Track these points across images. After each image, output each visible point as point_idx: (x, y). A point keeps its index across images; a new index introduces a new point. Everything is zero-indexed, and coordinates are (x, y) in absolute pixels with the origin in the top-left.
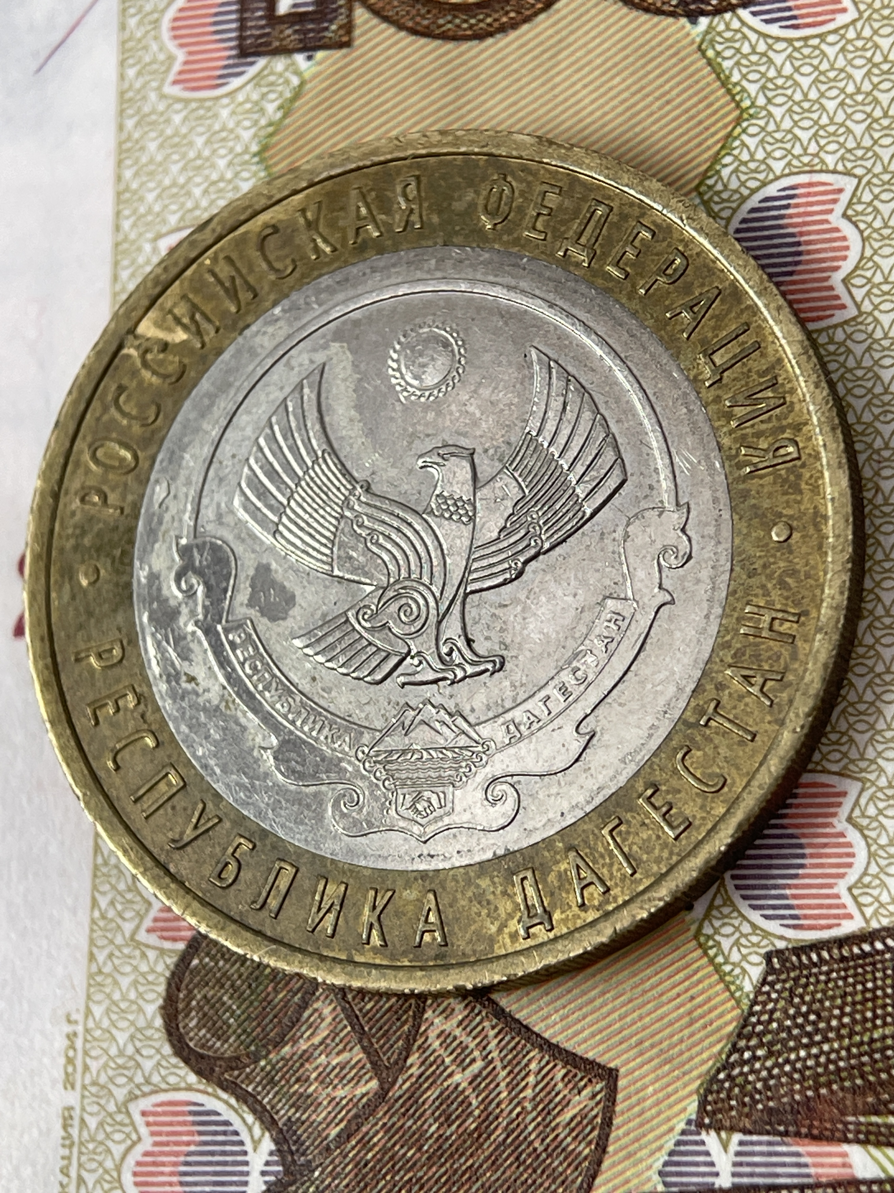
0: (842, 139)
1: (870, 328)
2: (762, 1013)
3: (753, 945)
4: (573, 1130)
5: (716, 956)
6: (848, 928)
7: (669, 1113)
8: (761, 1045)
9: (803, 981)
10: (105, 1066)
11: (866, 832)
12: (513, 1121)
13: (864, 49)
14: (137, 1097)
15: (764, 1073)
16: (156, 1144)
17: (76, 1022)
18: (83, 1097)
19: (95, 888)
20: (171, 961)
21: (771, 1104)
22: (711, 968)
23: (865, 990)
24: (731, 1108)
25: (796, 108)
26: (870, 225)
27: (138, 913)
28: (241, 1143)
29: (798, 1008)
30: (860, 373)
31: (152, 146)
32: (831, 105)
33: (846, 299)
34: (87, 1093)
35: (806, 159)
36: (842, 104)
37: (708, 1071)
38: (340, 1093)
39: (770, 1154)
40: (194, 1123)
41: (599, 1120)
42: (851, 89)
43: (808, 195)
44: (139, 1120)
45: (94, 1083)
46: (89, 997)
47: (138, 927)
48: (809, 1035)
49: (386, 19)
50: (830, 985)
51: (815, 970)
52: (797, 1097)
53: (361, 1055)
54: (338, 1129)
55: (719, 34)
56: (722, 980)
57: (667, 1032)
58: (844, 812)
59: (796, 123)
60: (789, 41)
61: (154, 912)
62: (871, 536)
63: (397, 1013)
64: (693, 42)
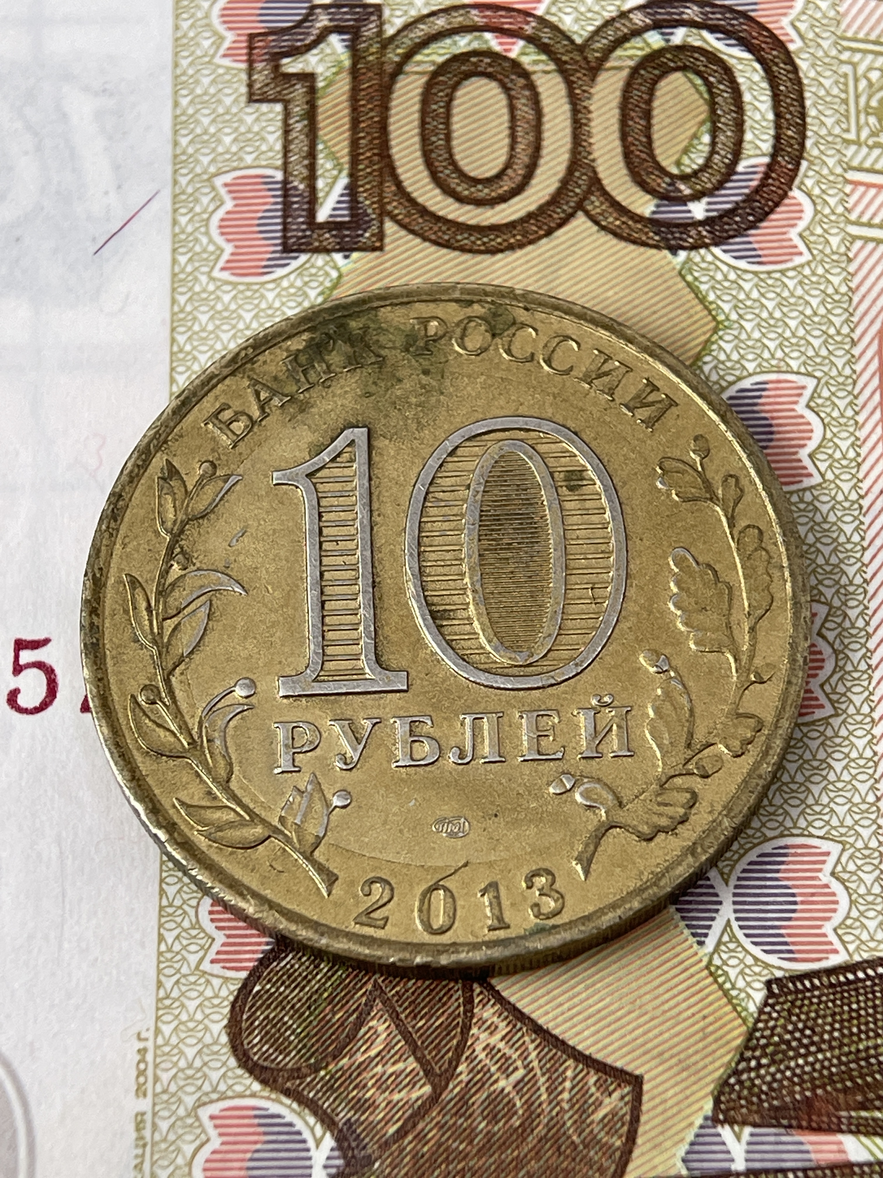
0: (803, 349)
1: (833, 493)
2: (766, 1028)
3: (756, 974)
4: (605, 1126)
5: (724, 982)
6: (835, 960)
7: (688, 1111)
8: (765, 1055)
9: (799, 1003)
10: (175, 1077)
11: (847, 884)
12: (552, 1118)
13: (818, 283)
14: (205, 1104)
15: (768, 1078)
16: (223, 1143)
17: (146, 1039)
18: (154, 1105)
19: (161, 926)
20: (235, 987)
21: (775, 1103)
22: (720, 993)
23: (851, 1010)
24: (742, 1106)
25: (764, 324)
26: (829, 415)
27: (202, 947)
28: (304, 1141)
29: (795, 1024)
31: (204, 318)
32: (793, 324)
33: (812, 469)
34: (157, 1100)
35: (774, 362)
36: (802, 322)
37: (720, 1077)
38: (396, 1097)
39: (777, 1143)
40: (260, 1125)
41: (628, 1117)
43: (778, 389)
44: (207, 1123)
45: (165, 1091)
46: (158, 1018)
47: (202, 959)
48: (806, 1047)
49: (412, 232)
50: (822, 1006)
51: (808, 994)
52: (798, 1097)
53: (415, 1065)
54: (395, 1127)
55: (696, 264)
56: (730, 1002)
57: (684, 1045)
58: (828, 868)
59: (764, 335)
60: (756, 273)
61: (216, 946)
62: (842, 652)
63: (447, 1029)
64: (674, 269)
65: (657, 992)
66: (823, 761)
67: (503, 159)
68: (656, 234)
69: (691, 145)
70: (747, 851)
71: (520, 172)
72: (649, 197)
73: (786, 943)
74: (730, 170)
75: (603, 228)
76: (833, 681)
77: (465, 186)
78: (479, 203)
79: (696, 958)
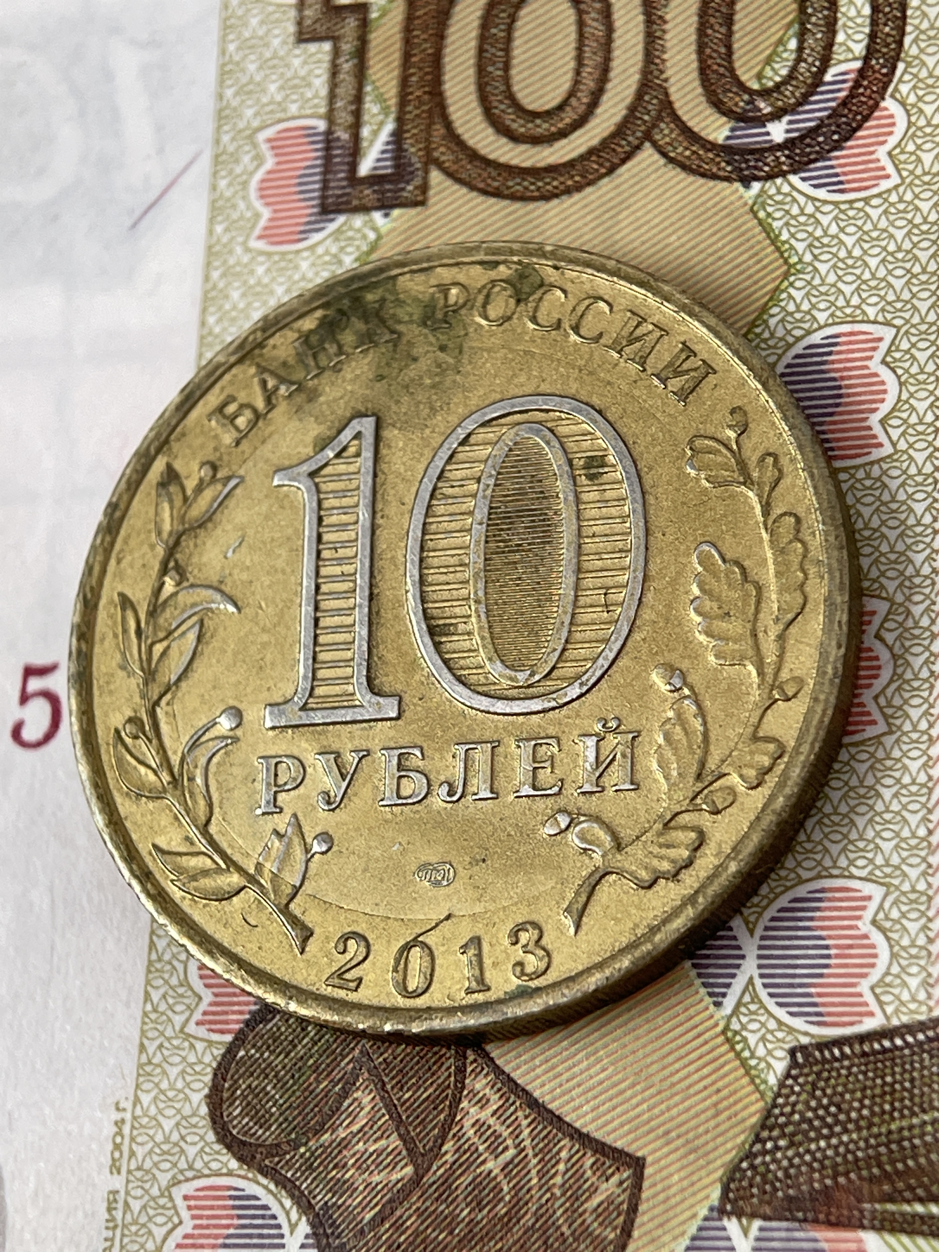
0: (882, 293)
1: (905, 465)
2: (784, 1105)
3: (779, 1040)
4: (598, 1216)
5: (743, 1050)
6: (869, 1025)
7: (692, 1201)
8: (783, 1135)
9: (825, 1074)
10: (151, 1152)
11: (890, 934)
12: (542, 1206)
13: (905, 211)
14: (180, 1182)
16: (195, 1227)
17: (124, 1110)
18: (128, 1181)
19: (148, 982)
20: (219, 1052)
22: (738, 1063)
23: (885, 1084)
24: (752, 1196)
25: (840, 265)
26: (907, 371)
27: (188, 1007)
28: (279, 1227)
29: (819, 1100)
30: (894, 506)
31: (235, 295)
32: (873, 262)
33: (882, 438)
34: (131, 1178)
35: (848, 311)
36: (883, 261)
37: (732, 1161)
39: (788, 1240)
40: (234, 1207)
41: (625, 1206)
42: (892, 248)
43: (850, 343)
44: (181, 1204)
45: (139, 1169)
46: (137, 1086)
47: (187, 1020)
48: (830, 1127)
49: (459, 181)
50: (851, 1079)
51: (836, 1065)
52: (816, 1185)
53: (398, 1143)
54: (373, 1213)
55: (770, 197)
56: (747, 1073)
57: (693, 1123)
58: (868, 915)
59: (839, 277)
60: (836, 204)
61: (203, 1006)
62: (901, 657)
63: (434, 1103)
64: (746, 204)
65: (666, 1061)
66: (871, 788)
67: (567, 86)
68: (728, 163)
69: (775, 53)
70: (777, 896)
71: (585, 100)
72: (724, 119)
73: (815, 1005)
74: (818, 79)
75: (671, 160)
76: (889, 692)
77: (522, 122)
78: (536, 140)
79: (712, 1022)
